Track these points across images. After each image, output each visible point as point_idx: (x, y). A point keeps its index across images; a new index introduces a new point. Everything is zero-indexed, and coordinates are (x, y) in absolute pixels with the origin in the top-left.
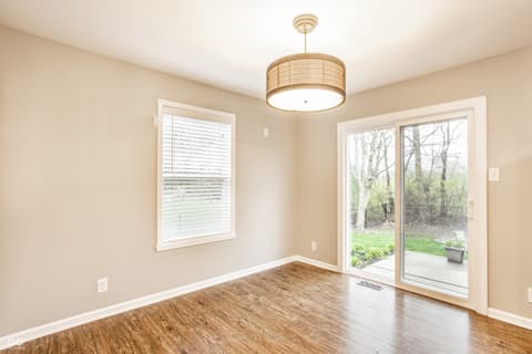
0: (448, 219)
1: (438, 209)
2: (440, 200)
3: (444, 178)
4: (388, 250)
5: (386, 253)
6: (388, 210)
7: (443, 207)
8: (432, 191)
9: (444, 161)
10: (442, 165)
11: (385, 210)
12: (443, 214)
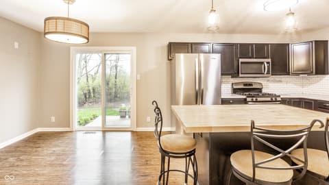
0: (118, 99)
1: (113, 94)
2: (114, 89)
3: (116, 78)
4: (92, 117)
5: (91, 119)
6: (87, 96)
7: (115, 93)
8: (110, 85)
9: (116, 69)
10: (115, 71)
11: (86, 97)
12: (116, 97)
